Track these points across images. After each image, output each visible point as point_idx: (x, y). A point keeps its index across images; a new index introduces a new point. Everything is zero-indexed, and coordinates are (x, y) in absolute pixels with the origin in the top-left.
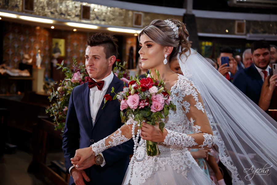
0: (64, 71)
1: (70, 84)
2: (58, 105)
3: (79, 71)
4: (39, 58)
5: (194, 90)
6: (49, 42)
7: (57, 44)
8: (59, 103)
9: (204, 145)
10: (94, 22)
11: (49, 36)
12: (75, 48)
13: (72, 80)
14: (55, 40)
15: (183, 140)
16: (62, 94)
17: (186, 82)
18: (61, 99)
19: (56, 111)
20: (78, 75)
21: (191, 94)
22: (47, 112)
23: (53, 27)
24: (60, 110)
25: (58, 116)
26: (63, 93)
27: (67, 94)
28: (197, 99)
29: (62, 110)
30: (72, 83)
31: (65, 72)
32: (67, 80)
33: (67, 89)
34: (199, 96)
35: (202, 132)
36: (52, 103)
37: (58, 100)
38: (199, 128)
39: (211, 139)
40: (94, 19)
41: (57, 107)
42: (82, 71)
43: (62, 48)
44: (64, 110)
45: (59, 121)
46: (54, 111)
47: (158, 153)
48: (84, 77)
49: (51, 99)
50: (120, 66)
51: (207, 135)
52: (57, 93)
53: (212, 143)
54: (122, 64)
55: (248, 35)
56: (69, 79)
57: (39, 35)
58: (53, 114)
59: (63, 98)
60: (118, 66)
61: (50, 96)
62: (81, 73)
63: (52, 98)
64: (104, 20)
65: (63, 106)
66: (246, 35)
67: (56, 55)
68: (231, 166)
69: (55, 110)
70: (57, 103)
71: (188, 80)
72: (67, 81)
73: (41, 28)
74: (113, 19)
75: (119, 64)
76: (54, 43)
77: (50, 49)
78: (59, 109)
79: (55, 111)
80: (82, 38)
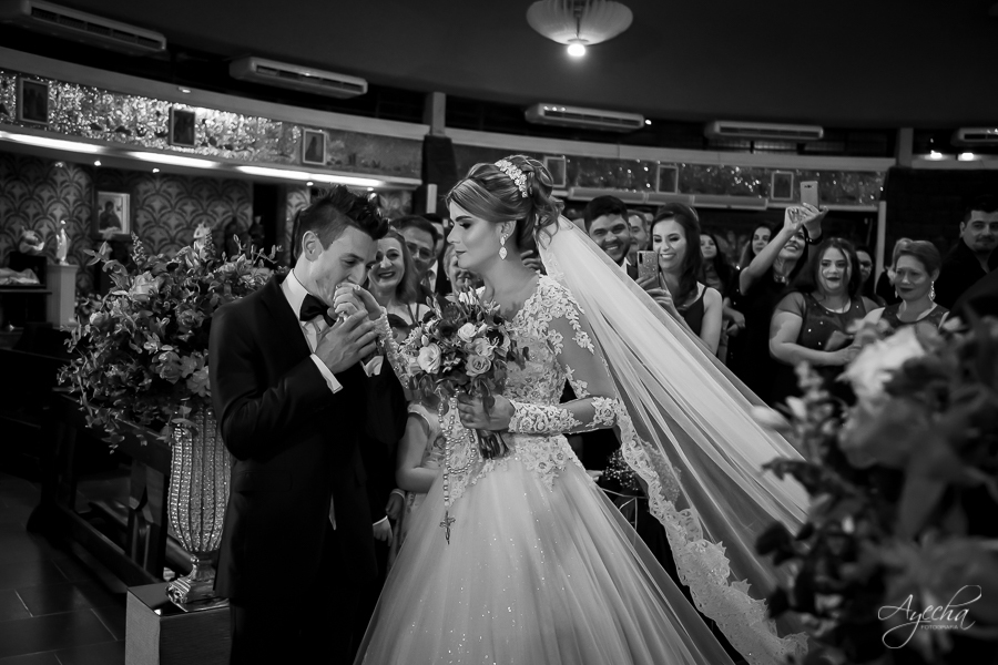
0: (108, 269)
1: (126, 304)
2: (91, 362)
3: (150, 269)
4: (63, 240)
5: (570, 308)
6: (89, 200)
7: (110, 204)
8: (96, 355)
9: (596, 422)
10: (205, 151)
11: (88, 185)
12: (157, 216)
13: (130, 294)
14: (104, 195)
15: (549, 420)
16: (103, 333)
17: (553, 290)
18: (101, 345)
19: (87, 379)
20: (147, 280)
21: (564, 316)
22: (61, 381)
23: (98, 163)
24: (98, 374)
25: (90, 391)
26: (105, 328)
27: (116, 332)
28: (577, 326)
29: (104, 375)
30: (130, 302)
31: (109, 271)
32: (116, 293)
33: (117, 320)
34: (581, 318)
35: (591, 396)
36: (75, 355)
37: (91, 347)
38: (585, 385)
39: (609, 407)
40: (204, 144)
41: (88, 367)
42: (158, 269)
43: (123, 216)
44: (110, 374)
45: (95, 402)
46: (79, 379)
47: (502, 451)
48: (161, 288)
49: (71, 344)
50: (260, 258)
51: (601, 399)
52: (88, 328)
53: (613, 415)
54: (268, 252)
55: (572, 190)
56: (124, 293)
57: (63, 183)
58: (77, 386)
59: (106, 341)
60: (255, 256)
61: (69, 335)
62: (154, 276)
63: (75, 343)
64: (229, 147)
65: (106, 363)
66: (566, 189)
67: (108, 232)
68: (646, 470)
69: (84, 375)
70: (89, 357)
71: (558, 286)
72: (117, 296)
73: (68, 163)
74: (253, 145)
75: (258, 251)
76: (102, 203)
77: (91, 218)
78: (96, 372)
79: (82, 379)
80: (173, 190)
